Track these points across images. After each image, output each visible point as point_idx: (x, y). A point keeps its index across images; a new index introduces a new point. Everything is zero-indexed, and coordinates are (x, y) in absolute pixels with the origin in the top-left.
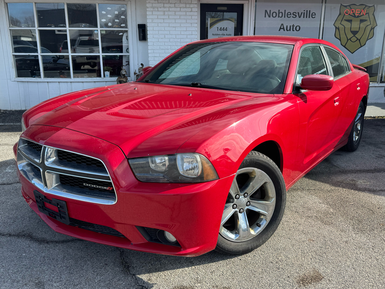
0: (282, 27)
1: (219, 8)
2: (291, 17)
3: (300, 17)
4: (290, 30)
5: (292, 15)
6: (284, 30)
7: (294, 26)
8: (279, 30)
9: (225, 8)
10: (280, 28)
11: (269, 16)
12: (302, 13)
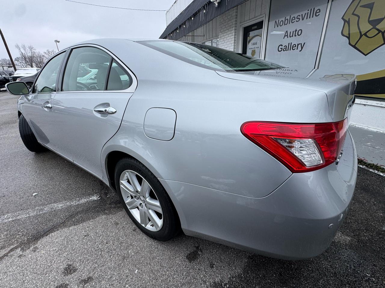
0: (286, 35)
1: (253, 28)
2: (295, 21)
3: (303, 19)
4: (292, 36)
5: (296, 19)
6: (288, 37)
7: (297, 31)
8: (284, 38)
9: (256, 27)
10: (285, 36)
11: (278, 26)
12: (306, 14)
